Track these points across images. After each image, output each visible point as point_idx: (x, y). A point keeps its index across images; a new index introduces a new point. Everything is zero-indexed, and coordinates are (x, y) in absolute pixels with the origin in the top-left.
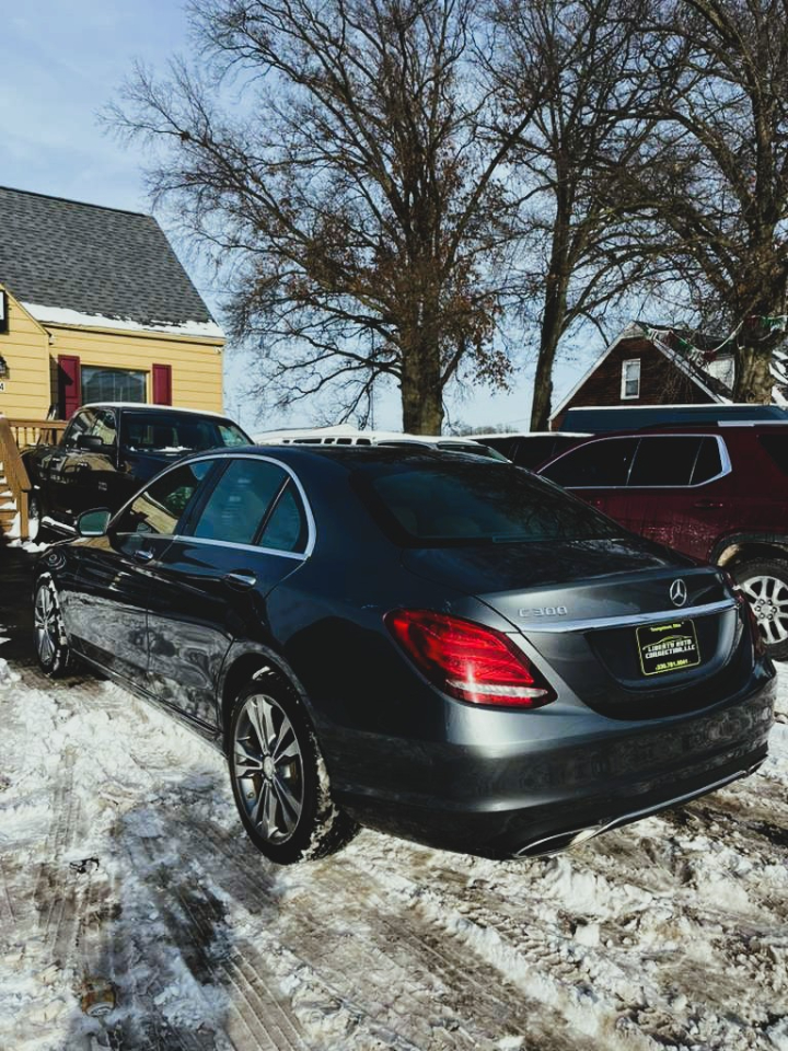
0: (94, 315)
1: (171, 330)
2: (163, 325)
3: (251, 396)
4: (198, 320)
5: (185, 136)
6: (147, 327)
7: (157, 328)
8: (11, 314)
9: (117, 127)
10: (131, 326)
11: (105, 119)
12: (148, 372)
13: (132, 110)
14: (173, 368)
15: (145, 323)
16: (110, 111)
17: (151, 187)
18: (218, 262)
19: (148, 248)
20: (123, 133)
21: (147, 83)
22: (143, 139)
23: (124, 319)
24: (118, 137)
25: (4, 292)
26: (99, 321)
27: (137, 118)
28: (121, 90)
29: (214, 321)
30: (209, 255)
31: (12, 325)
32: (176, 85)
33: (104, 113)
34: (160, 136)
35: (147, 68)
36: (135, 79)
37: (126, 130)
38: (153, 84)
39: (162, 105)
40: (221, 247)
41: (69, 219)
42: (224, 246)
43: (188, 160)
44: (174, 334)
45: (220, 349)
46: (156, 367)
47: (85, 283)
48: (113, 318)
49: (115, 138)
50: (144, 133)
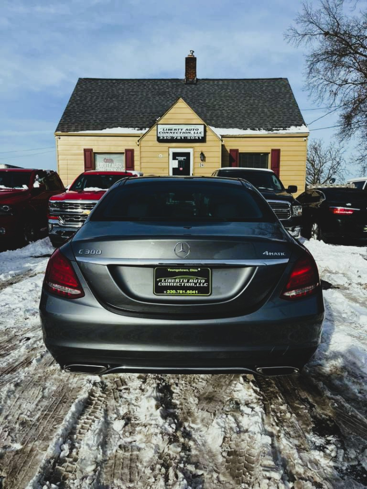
0: (246, 129)
1: (282, 132)
2: (278, 130)
3: (358, 162)
4: (296, 125)
5: (326, 34)
6: (270, 132)
7: (275, 132)
8: (207, 134)
9: (294, 38)
10: (263, 132)
11: (288, 36)
12: (269, 153)
13: (300, 29)
14: (281, 150)
15: (269, 130)
16: (291, 31)
17: (309, 63)
18: (335, 94)
19: (280, 94)
20: (297, 40)
21: (309, 13)
22: (306, 40)
23: (259, 130)
24: (294, 43)
25: (204, 124)
26: (249, 132)
27: (303, 31)
28: (297, 20)
29: (305, 125)
30: (331, 91)
31: (208, 138)
32: (323, 10)
33: (288, 33)
34: (314, 37)
35: (309, 5)
36: (303, 13)
37: (298, 38)
38: (312, 12)
39: (316, 21)
40: (337, 86)
41: (246, 88)
42: (339, 85)
43: (328, 45)
44: (282, 134)
45: (305, 138)
46: (273, 150)
47: (246, 116)
48: (255, 130)
49: (292, 44)
50: (307, 37)
